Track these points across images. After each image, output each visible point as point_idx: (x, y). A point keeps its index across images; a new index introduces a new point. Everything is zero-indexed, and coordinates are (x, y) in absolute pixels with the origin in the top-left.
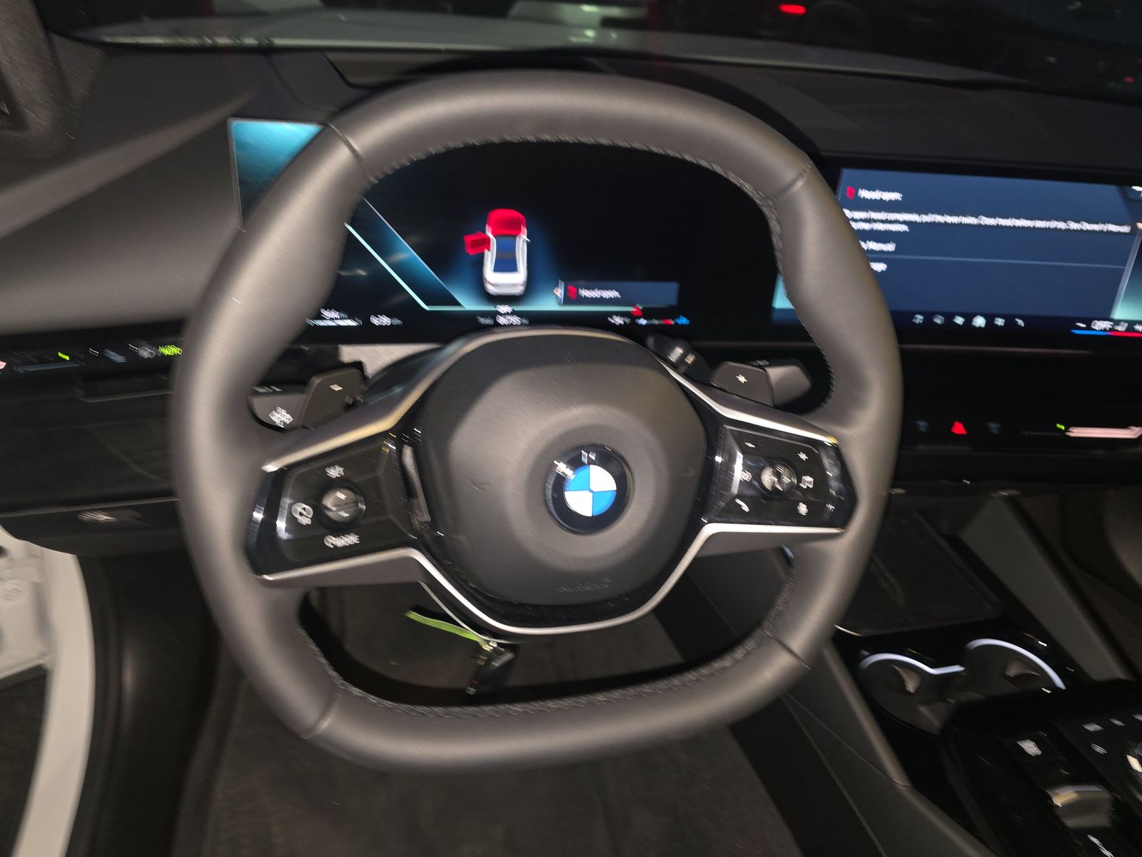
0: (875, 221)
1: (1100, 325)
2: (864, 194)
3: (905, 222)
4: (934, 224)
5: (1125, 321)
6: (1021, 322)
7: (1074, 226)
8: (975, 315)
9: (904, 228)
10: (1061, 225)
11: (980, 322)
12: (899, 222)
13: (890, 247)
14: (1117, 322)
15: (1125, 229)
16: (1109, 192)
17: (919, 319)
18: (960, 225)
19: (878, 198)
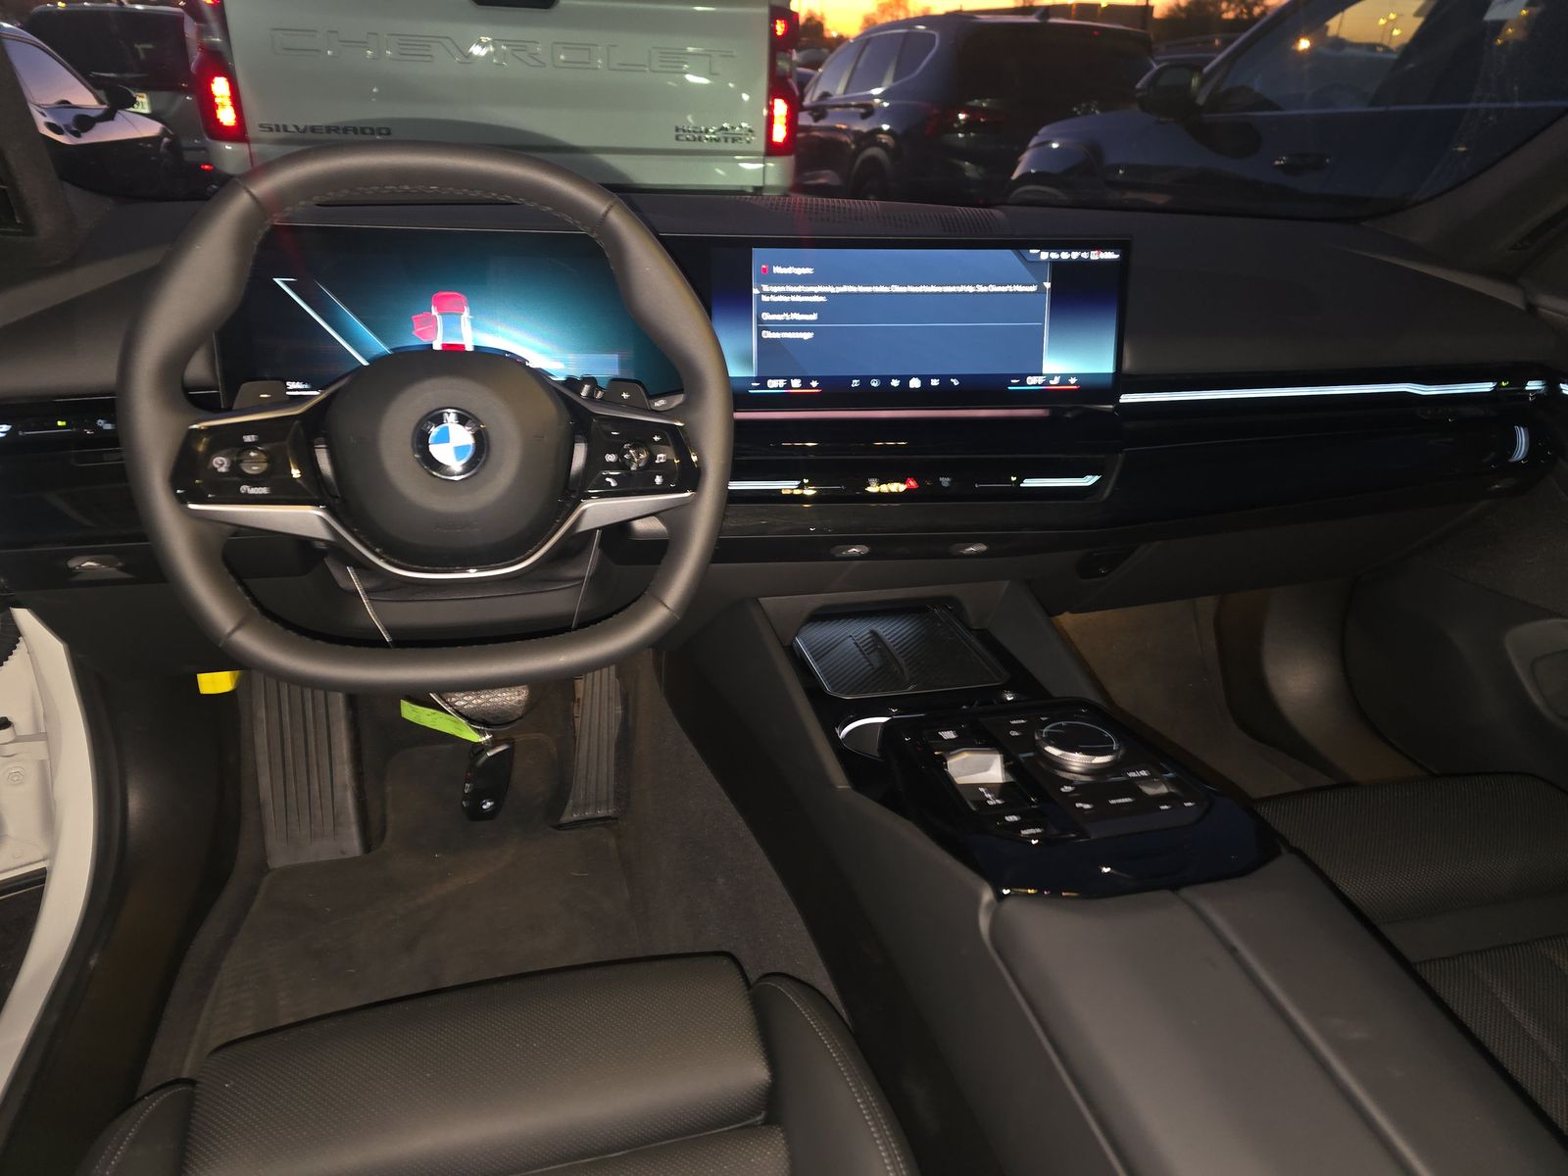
0: (795, 294)
1: (1031, 380)
2: (777, 270)
3: (820, 294)
4: (847, 293)
5: (1058, 375)
6: (955, 382)
7: (981, 289)
8: (911, 377)
9: (822, 299)
10: (970, 289)
11: (915, 383)
12: (817, 293)
13: (814, 317)
14: (1052, 376)
15: (1033, 289)
16: (1007, 255)
17: (855, 383)
18: (873, 293)
19: (790, 272)
